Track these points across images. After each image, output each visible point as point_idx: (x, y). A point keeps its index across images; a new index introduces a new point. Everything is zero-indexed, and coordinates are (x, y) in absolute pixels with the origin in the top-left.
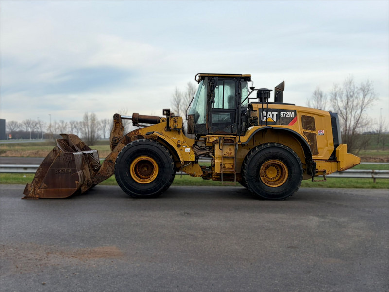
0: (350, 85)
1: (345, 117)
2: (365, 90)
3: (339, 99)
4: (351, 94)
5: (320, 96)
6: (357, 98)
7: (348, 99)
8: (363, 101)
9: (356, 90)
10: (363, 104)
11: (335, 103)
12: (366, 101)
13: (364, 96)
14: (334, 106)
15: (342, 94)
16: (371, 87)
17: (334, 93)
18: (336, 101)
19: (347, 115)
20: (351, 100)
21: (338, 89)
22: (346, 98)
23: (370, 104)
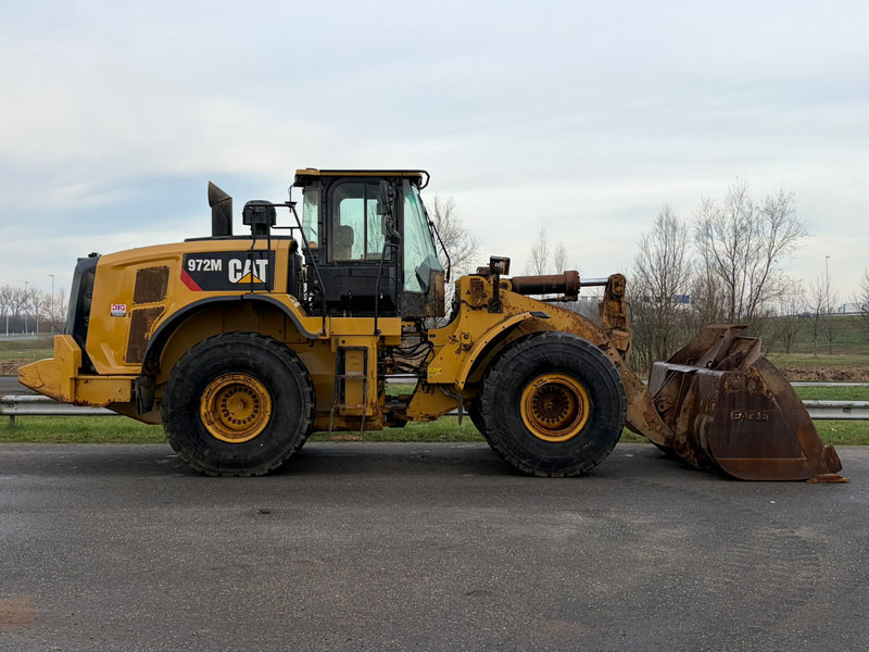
0: (741, 203)
1: (731, 277)
2: (776, 214)
3: (715, 234)
4: (744, 222)
5: (670, 229)
6: (757, 232)
7: (737, 234)
8: (772, 239)
9: (755, 214)
10: (771, 247)
11: (707, 244)
12: (778, 239)
13: (775, 227)
14: (704, 251)
15: (723, 224)
16: (789, 206)
17: (703, 222)
18: (709, 240)
19: (736, 273)
20: (744, 236)
21: (712, 212)
22: (732, 233)
23: (787, 246)
